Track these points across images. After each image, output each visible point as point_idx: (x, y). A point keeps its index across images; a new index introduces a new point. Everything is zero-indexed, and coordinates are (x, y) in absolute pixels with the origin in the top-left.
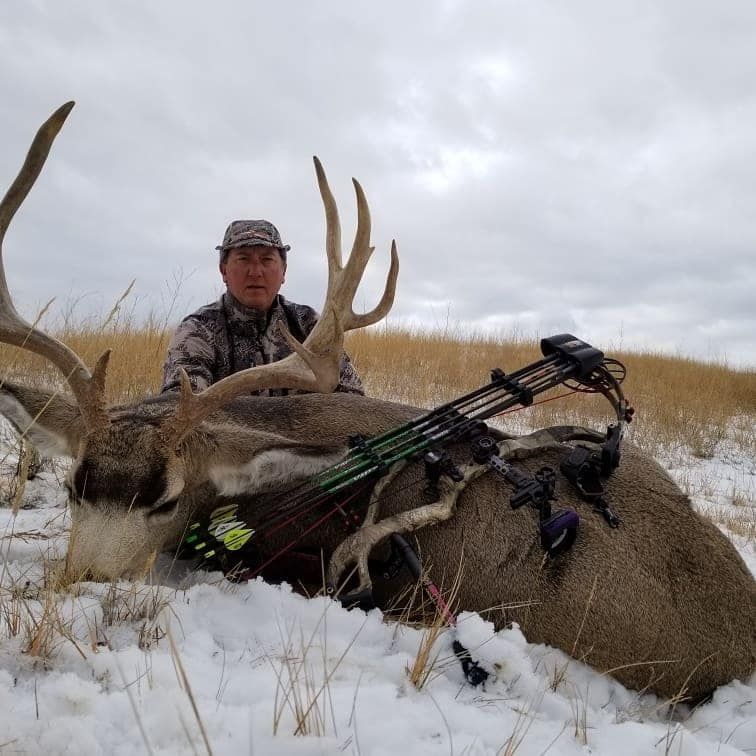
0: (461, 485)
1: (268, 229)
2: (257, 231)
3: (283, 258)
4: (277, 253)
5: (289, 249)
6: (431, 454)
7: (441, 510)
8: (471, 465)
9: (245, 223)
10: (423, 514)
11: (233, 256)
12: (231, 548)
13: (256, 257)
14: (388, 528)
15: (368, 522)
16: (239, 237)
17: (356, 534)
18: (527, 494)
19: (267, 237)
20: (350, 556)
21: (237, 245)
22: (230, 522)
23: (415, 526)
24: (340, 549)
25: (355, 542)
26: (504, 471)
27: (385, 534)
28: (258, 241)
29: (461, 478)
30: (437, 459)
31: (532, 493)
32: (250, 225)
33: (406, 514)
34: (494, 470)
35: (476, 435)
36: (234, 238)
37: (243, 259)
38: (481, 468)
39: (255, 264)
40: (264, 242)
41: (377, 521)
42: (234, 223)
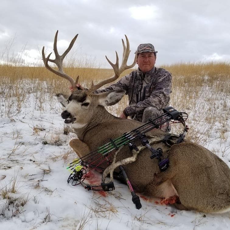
0: (138, 152)
1: (151, 46)
2: (147, 47)
3: (155, 55)
4: (153, 54)
5: (157, 52)
6: (130, 144)
7: (133, 159)
8: (141, 146)
9: (144, 45)
10: (128, 160)
11: (140, 56)
12: (77, 171)
13: (147, 56)
14: (119, 164)
15: (114, 162)
16: (141, 49)
17: (110, 166)
18: (155, 155)
19: (150, 49)
20: (108, 172)
21: (141, 52)
22: (77, 164)
23: (126, 163)
24: (106, 170)
25: (110, 168)
26: (149, 148)
27: (118, 166)
28: (148, 51)
29: (138, 150)
30: (131, 145)
31: (156, 155)
32: (145, 45)
33: (124, 160)
34: (147, 148)
35: (142, 138)
36: (140, 50)
37: (143, 56)
38: (144, 147)
39: (146, 58)
40: (149, 51)
41: (116, 162)
42: (140, 45)
